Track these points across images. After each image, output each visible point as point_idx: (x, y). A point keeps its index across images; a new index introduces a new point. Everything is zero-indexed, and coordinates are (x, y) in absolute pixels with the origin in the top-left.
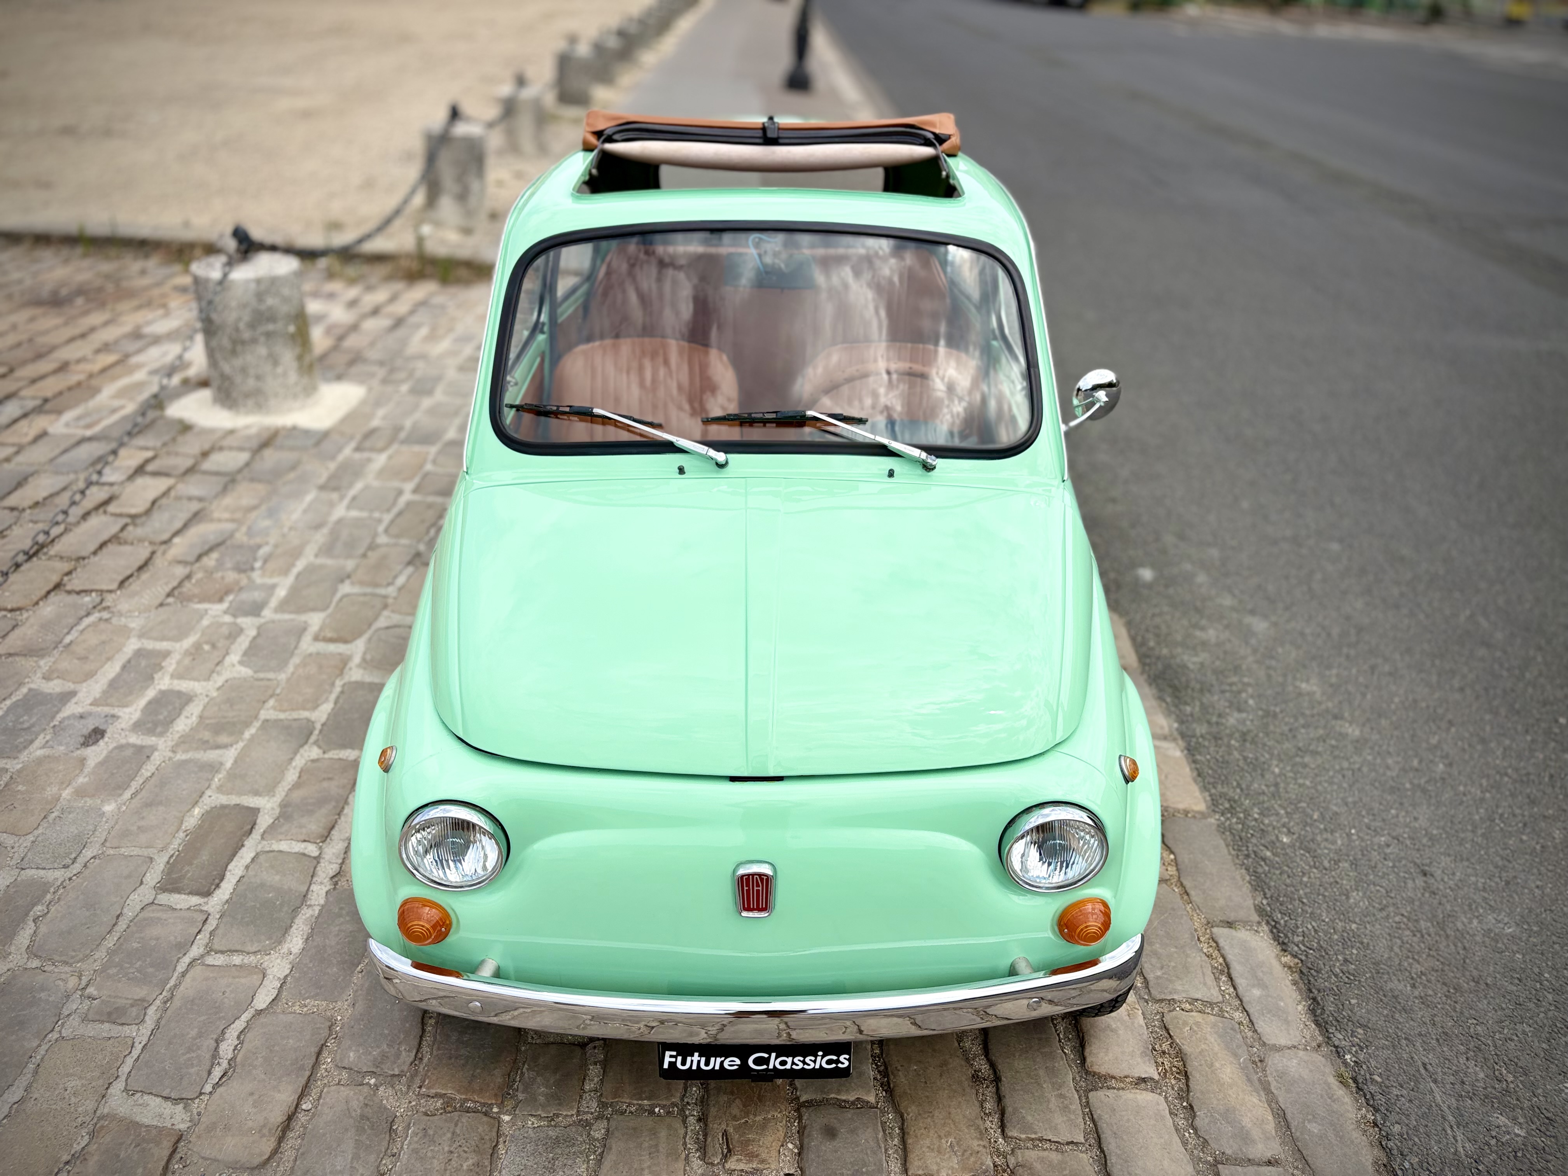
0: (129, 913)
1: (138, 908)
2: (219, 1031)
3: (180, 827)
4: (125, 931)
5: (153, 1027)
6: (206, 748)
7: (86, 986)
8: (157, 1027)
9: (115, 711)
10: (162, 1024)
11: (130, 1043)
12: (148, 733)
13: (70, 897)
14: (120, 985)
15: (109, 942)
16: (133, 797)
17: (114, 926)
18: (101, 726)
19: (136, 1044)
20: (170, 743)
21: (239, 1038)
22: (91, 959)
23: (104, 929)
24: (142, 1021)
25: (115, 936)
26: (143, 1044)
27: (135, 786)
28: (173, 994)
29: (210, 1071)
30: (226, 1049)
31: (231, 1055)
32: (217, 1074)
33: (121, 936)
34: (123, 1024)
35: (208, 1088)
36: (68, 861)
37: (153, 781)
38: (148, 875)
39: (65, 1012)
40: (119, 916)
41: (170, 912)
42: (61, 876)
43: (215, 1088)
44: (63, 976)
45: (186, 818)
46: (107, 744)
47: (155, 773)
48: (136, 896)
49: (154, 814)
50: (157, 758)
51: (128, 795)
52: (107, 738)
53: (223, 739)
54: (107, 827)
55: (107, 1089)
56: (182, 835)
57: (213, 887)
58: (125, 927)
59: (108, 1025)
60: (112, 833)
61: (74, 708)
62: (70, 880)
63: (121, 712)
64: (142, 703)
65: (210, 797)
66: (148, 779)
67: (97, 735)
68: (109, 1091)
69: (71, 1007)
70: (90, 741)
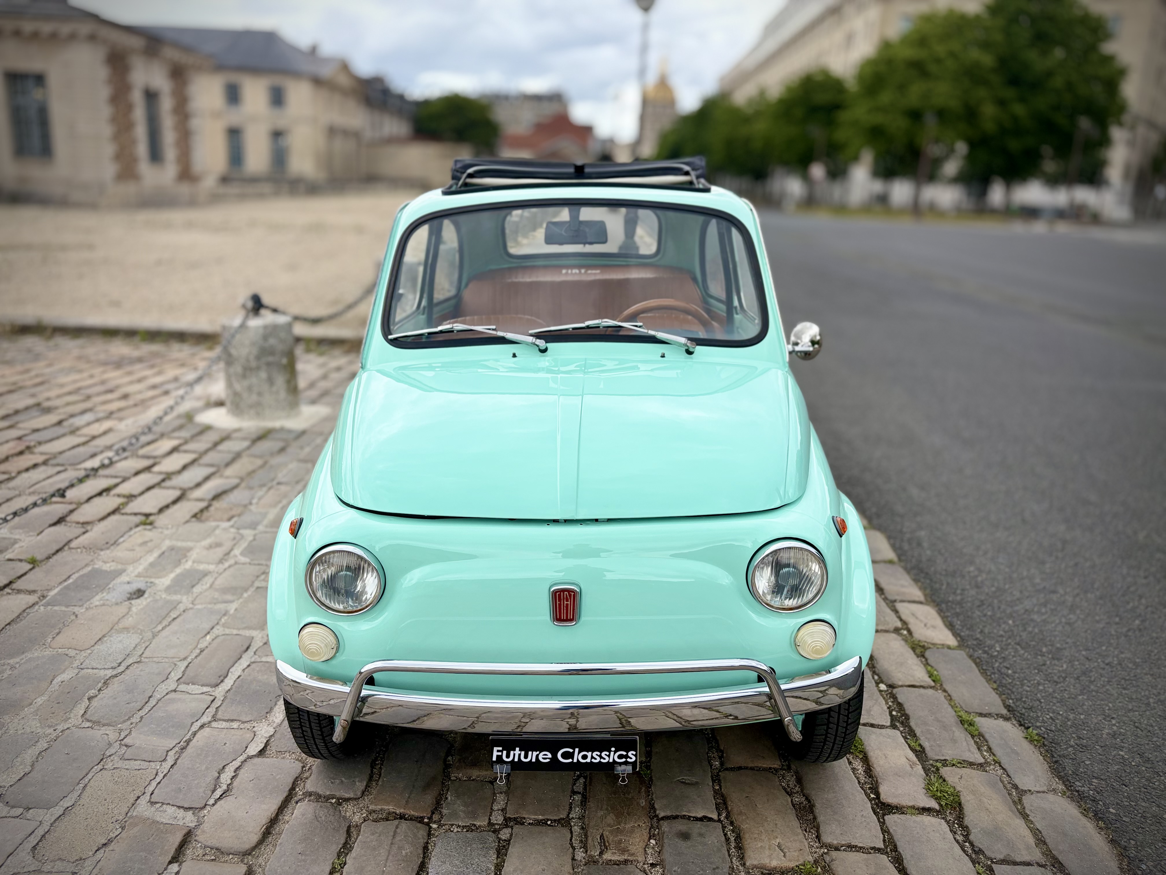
0: (158, 696)
1: (165, 693)
2: (221, 767)
3: (197, 646)
4: (154, 706)
5: (172, 763)
6: (216, 602)
7: (124, 738)
8: (175, 764)
9: (152, 580)
10: (179, 762)
11: (155, 772)
12: (175, 593)
13: (115, 686)
14: (149, 738)
15: (142, 713)
16: (163, 629)
17: (146, 703)
18: (143, 588)
19: (159, 773)
20: (190, 599)
21: (235, 771)
22: (129, 723)
23: (139, 705)
24: (165, 760)
25: (146, 709)
26: (164, 773)
27: (165, 623)
28: (188, 744)
29: (213, 791)
30: (226, 778)
31: (229, 782)
32: (218, 793)
33: (151, 709)
34: (150, 761)
35: (211, 801)
36: (115, 665)
37: (178, 620)
38: (172, 673)
39: (108, 753)
40: (150, 697)
41: (188, 695)
42: (109, 673)
43: (216, 801)
44: (107, 732)
45: (201, 641)
46: (146, 599)
47: (180, 615)
48: (163, 686)
49: (178, 638)
50: (181, 607)
51: (160, 627)
52: (146, 595)
53: (229, 597)
54: (144, 646)
55: (136, 800)
56: (198, 651)
57: (219, 681)
58: (154, 703)
59: (139, 762)
60: (148, 649)
61: (124, 578)
62: (116, 676)
63: (157, 581)
64: (172, 576)
65: (218, 630)
66: (174, 619)
67: (140, 593)
68: (138, 802)
69: (112, 751)
70: (134, 597)
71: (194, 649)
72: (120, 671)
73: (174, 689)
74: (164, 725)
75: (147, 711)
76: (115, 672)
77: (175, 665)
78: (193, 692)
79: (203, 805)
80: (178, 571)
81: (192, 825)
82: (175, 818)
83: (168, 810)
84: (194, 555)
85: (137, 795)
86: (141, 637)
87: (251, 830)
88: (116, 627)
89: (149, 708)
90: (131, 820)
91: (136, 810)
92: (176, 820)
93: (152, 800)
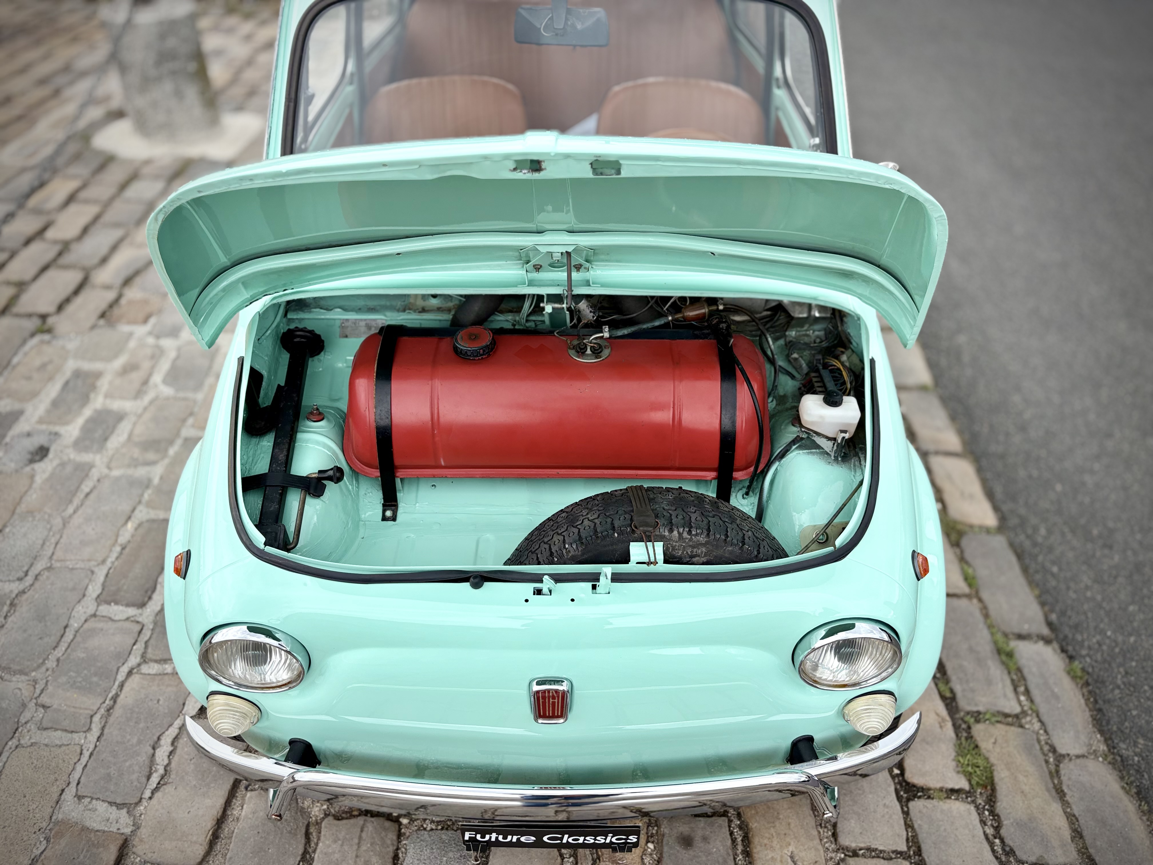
0: (75, 625)
1: (83, 619)
2: (155, 738)
3: (116, 541)
4: (72, 641)
5: (98, 734)
6: (135, 463)
7: (40, 694)
8: (102, 734)
9: (57, 429)
10: (106, 731)
11: (79, 751)
12: (86, 449)
13: (24, 610)
14: (68, 694)
15: (59, 652)
16: (75, 512)
17: (62, 636)
18: (46, 444)
19: (85, 751)
20: (105, 460)
21: (173, 744)
22: (43, 669)
23: (53, 639)
24: (89, 729)
25: (63, 646)
26: (91, 750)
27: (76, 501)
28: (115, 702)
29: (149, 778)
30: (162, 755)
31: (166, 762)
32: (155, 779)
33: (69, 646)
34: (72, 732)
35: (147, 794)
36: (21, 574)
37: (92, 496)
38: (90, 587)
39: (23, 720)
40: (66, 627)
41: (110, 623)
42: (15, 587)
43: (153, 793)
44: (20, 685)
45: (121, 532)
46: (51, 461)
47: (94, 487)
48: (79, 608)
49: (93, 529)
50: (95, 474)
51: (70, 510)
52: (51, 455)
53: (151, 456)
54: (53, 540)
55: (61, 795)
56: (118, 549)
57: (146, 599)
58: (71, 637)
59: (59, 733)
60: (58, 546)
61: (22, 426)
62: (23, 592)
63: (62, 430)
64: (80, 421)
65: (141, 511)
66: (87, 495)
67: (42, 452)
68: (63, 797)
69: (26, 715)
70: (37, 458)
71: (114, 545)
72: (27, 584)
73: (93, 612)
74: (85, 672)
75: (64, 649)
76: (21, 587)
77: (93, 572)
78: (117, 618)
79: (139, 799)
80: (87, 412)
81: (128, 831)
82: (108, 820)
83: (98, 807)
84: (104, 384)
85: (60, 788)
86: (49, 526)
87: (194, 839)
88: (18, 511)
89: (66, 645)
90: (57, 828)
91: (61, 810)
92: (108, 824)
93: (79, 793)
